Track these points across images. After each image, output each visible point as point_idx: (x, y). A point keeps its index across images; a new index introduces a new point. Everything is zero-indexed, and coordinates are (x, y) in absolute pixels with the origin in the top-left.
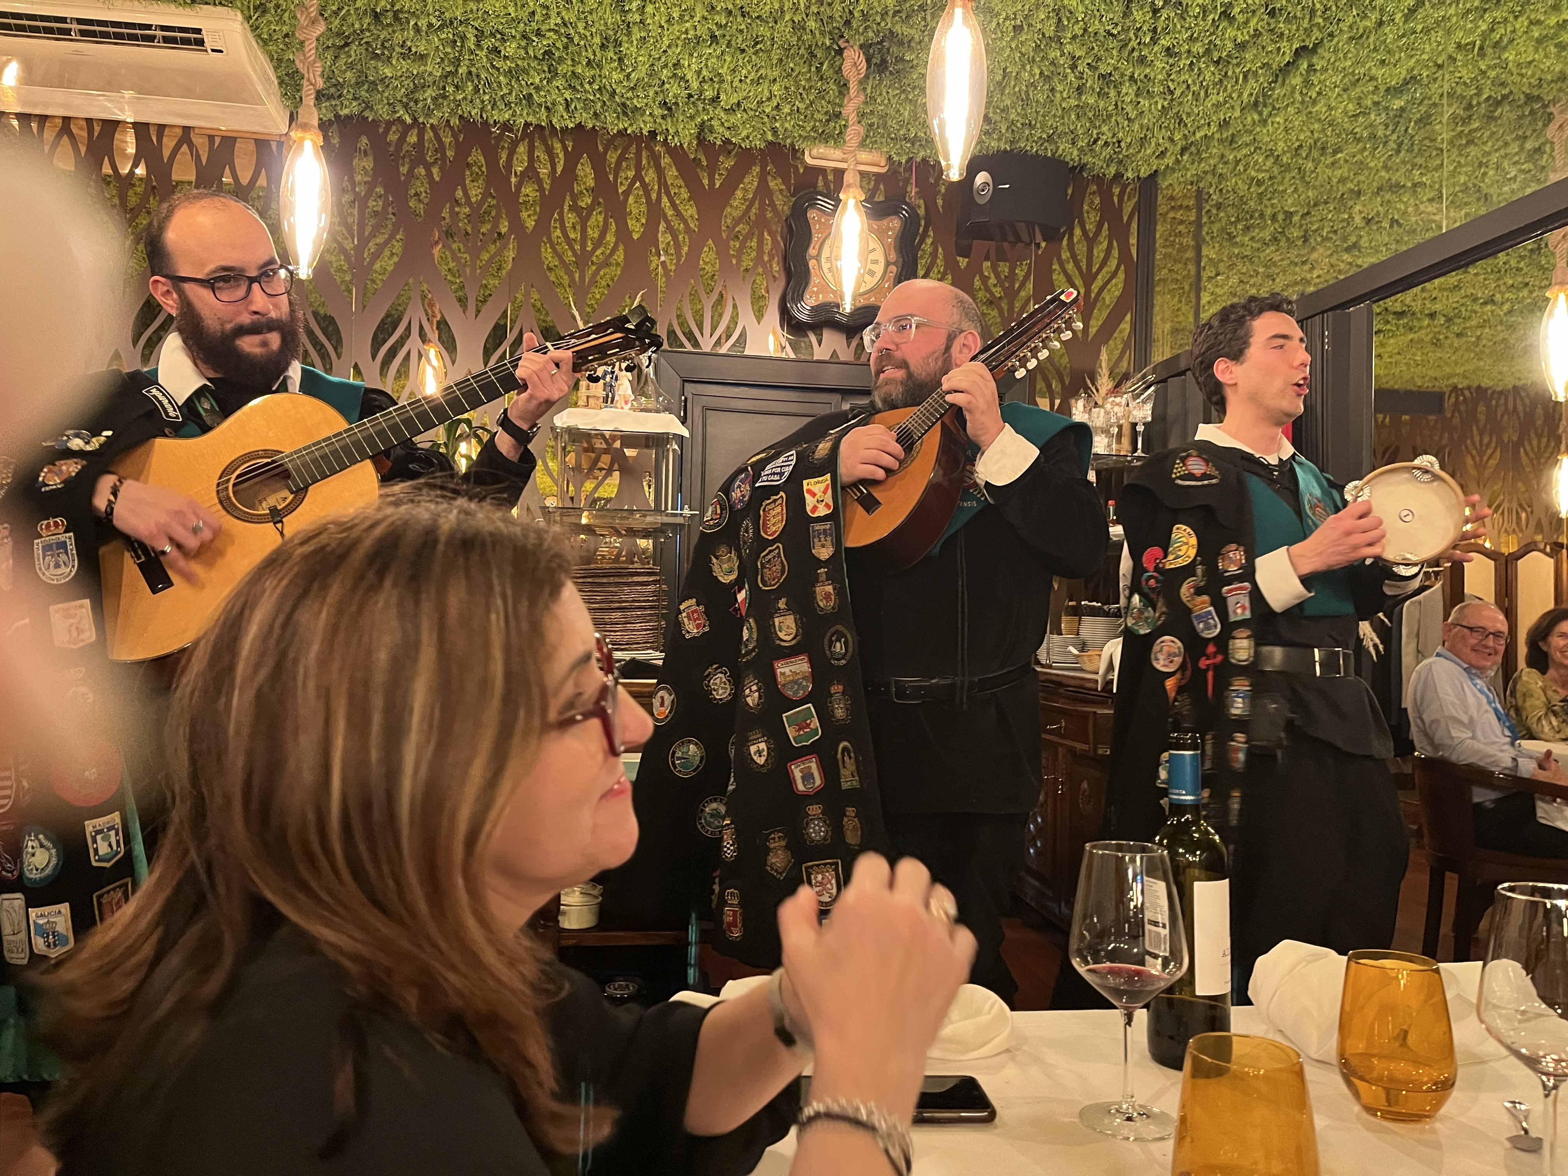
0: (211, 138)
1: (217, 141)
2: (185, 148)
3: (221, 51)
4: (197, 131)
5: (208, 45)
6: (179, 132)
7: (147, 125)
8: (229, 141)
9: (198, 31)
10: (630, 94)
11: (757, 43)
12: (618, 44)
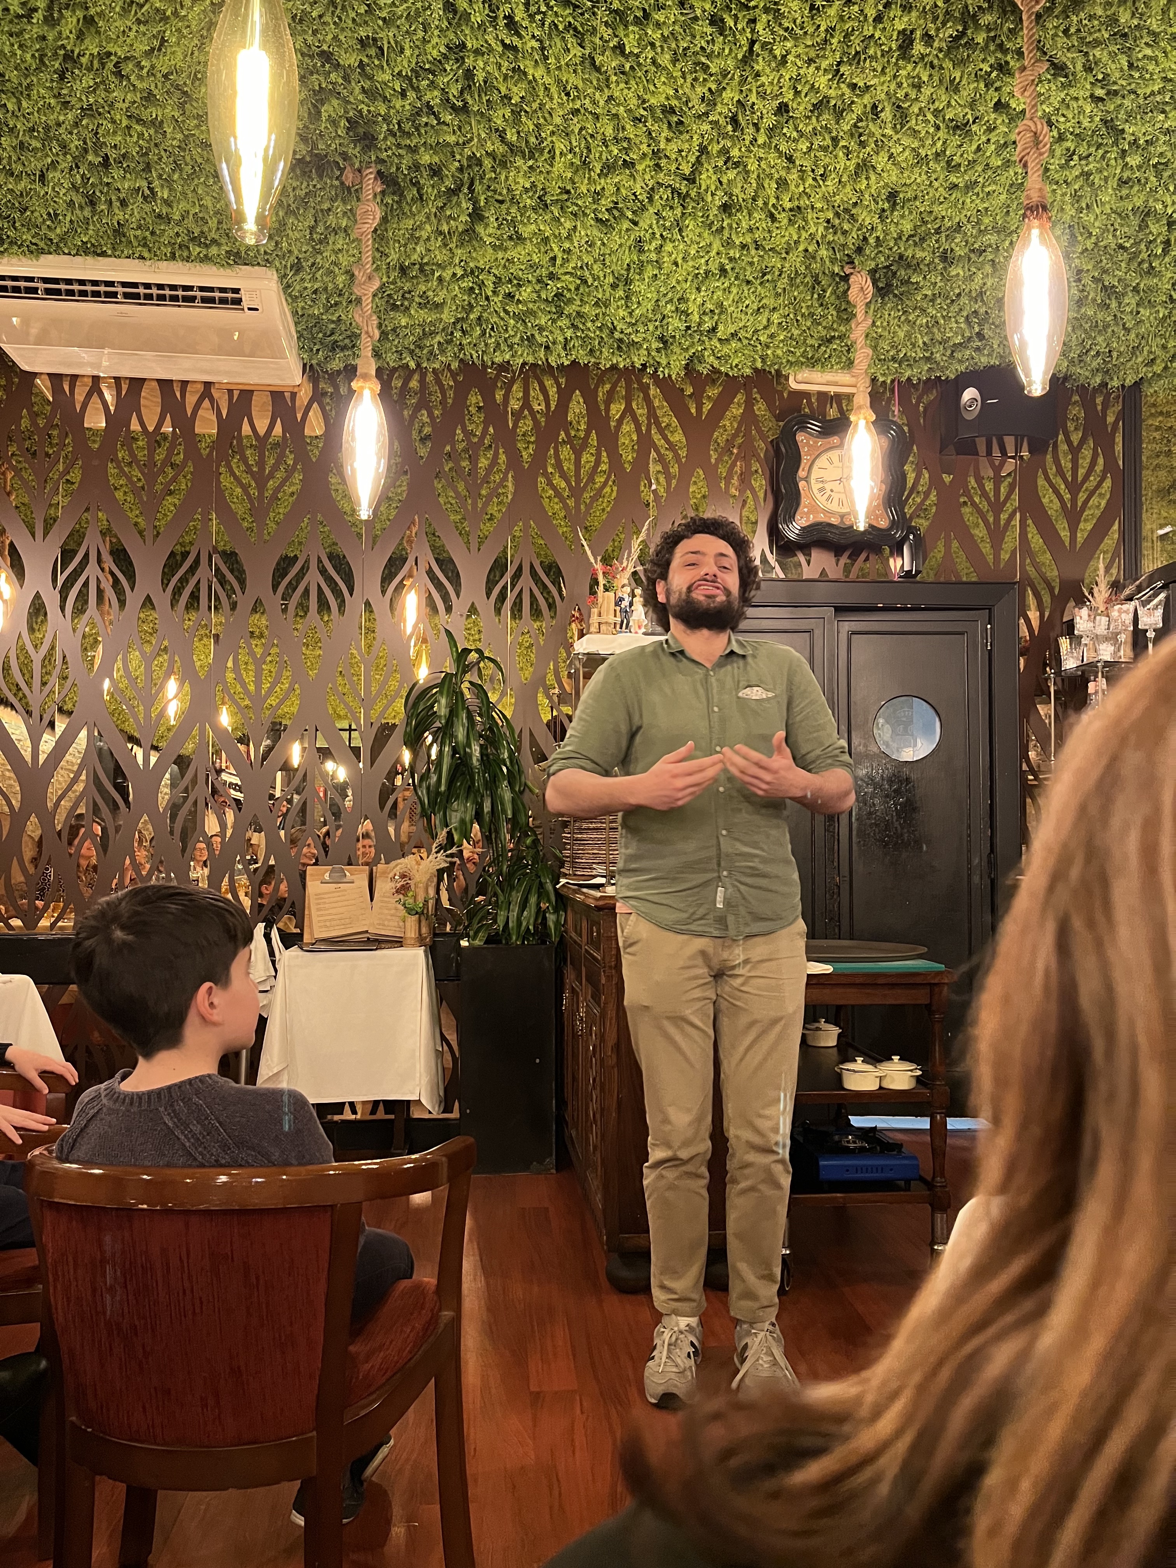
0: (230, 392)
1: (236, 394)
2: (206, 403)
3: (257, 310)
4: (217, 386)
5: (245, 304)
6: (201, 388)
7: (171, 381)
8: (247, 394)
9: (236, 291)
10: (630, 330)
11: (764, 275)
12: (628, 282)
